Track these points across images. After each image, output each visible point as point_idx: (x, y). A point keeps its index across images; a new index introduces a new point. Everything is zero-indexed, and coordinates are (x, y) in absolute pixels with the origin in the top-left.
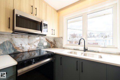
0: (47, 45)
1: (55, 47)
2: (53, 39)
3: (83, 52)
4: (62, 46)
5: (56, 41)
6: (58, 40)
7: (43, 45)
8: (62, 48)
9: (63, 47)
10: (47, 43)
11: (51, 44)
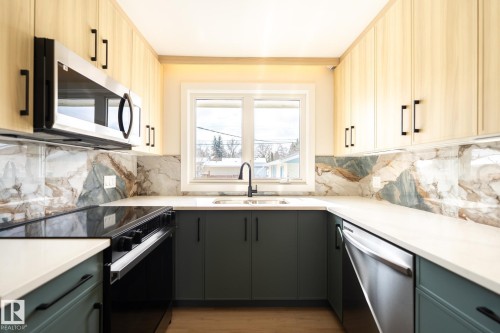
0: (115, 186)
1: (145, 194)
2: (136, 160)
3: (247, 198)
4: (178, 187)
5: (147, 168)
6: (158, 166)
7: (101, 186)
8: (178, 195)
9: (183, 188)
10: (117, 178)
11: (127, 181)
